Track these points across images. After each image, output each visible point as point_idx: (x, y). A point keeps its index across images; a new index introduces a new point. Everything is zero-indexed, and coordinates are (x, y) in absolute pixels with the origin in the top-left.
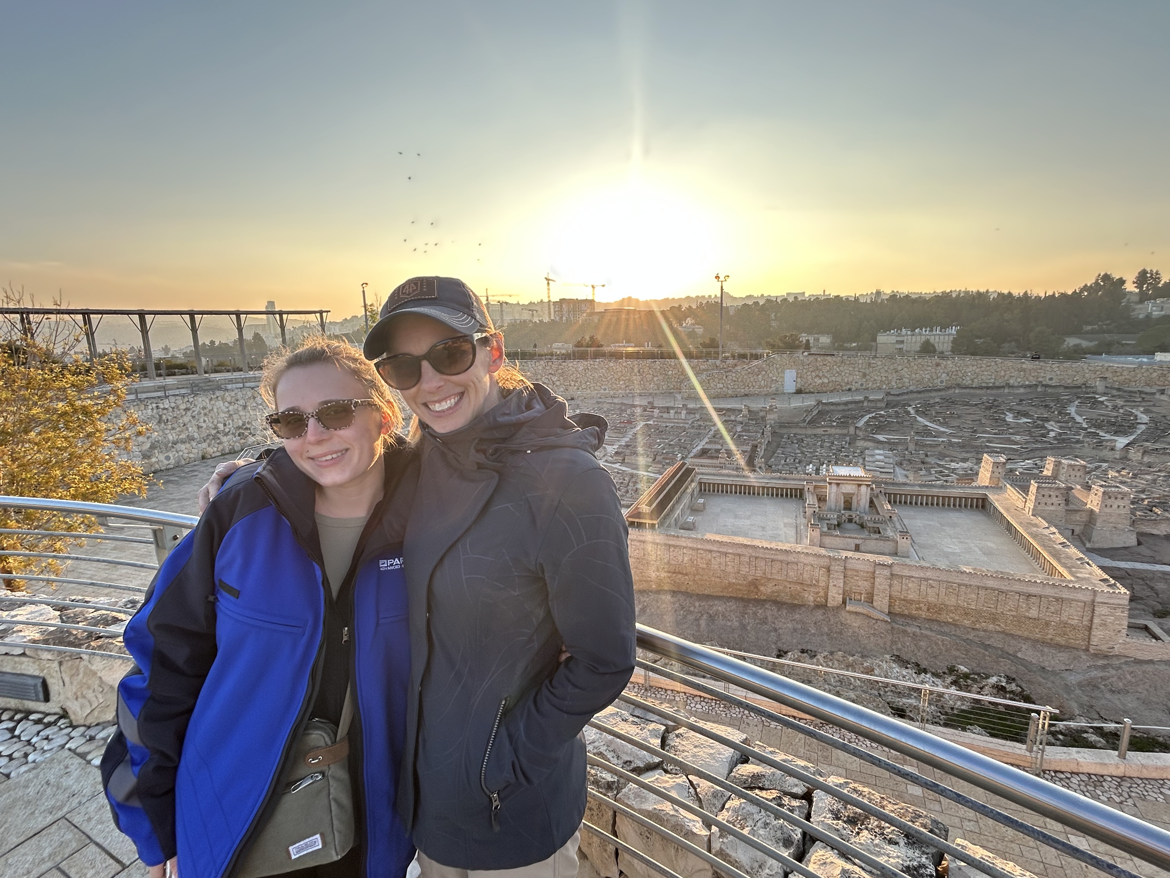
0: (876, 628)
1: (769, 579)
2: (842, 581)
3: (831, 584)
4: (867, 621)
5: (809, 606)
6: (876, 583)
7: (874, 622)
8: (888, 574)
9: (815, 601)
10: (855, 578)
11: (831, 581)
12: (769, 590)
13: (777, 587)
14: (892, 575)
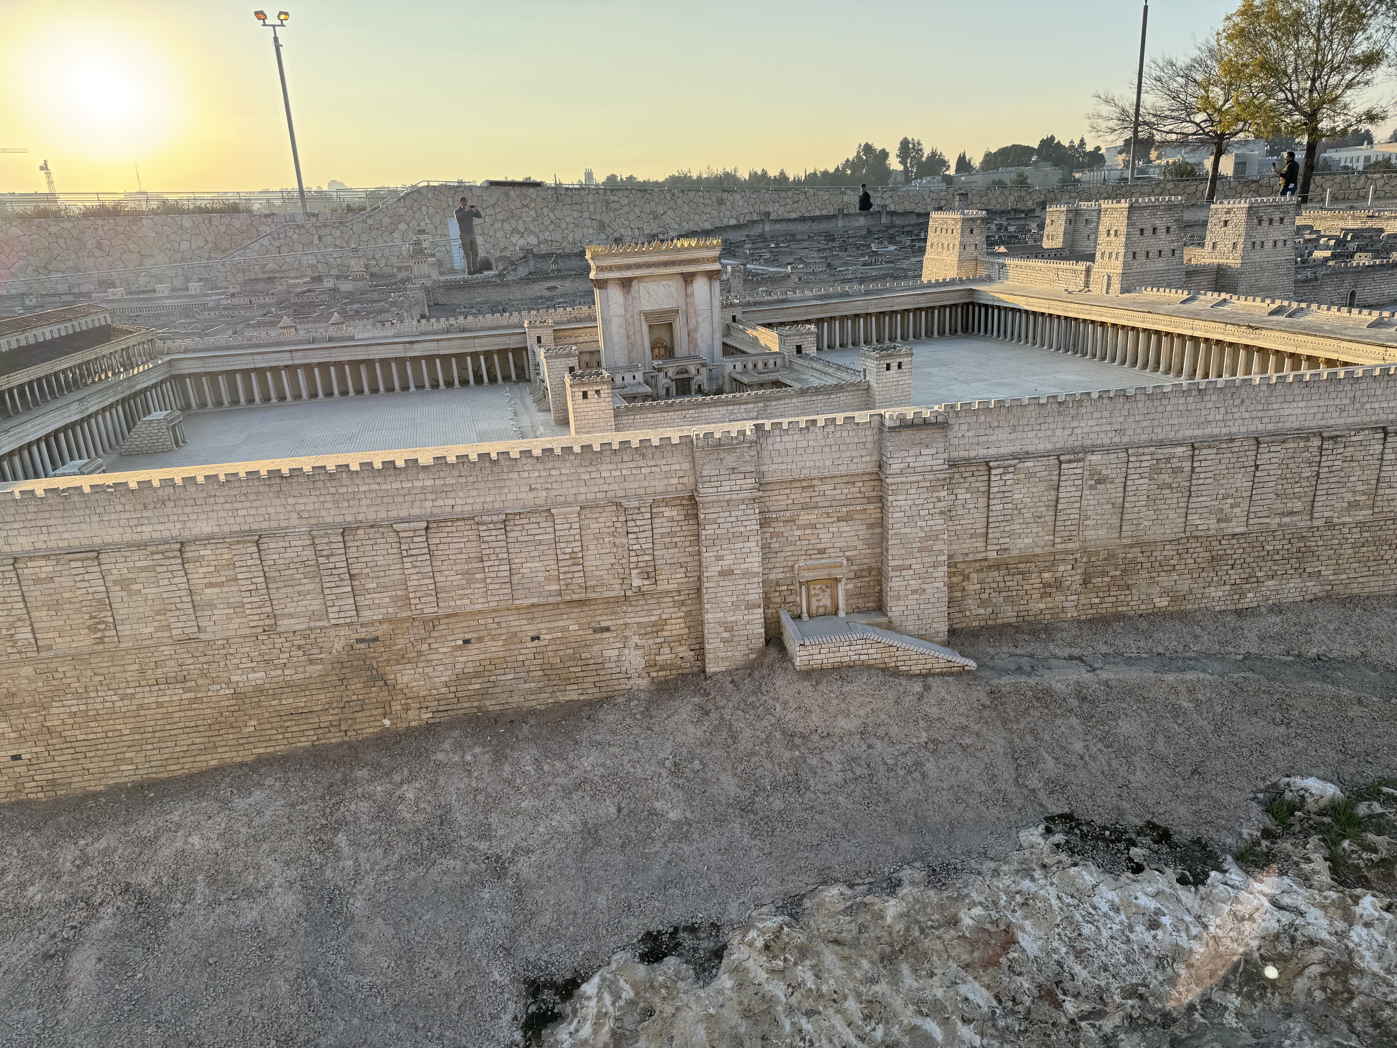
0: (934, 712)
1: (432, 623)
2: (753, 544)
3: (712, 570)
4: (891, 695)
5: (630, 694)
6: (895, 517)
7: (917, 688)
8: (939, 464)
9: (651, 665)
10: (804, 518)
11: (708, 556)
12: (443, 676)
13: (473, 649)
14: (953, 464)
